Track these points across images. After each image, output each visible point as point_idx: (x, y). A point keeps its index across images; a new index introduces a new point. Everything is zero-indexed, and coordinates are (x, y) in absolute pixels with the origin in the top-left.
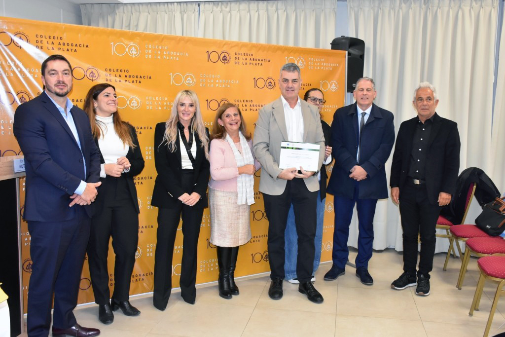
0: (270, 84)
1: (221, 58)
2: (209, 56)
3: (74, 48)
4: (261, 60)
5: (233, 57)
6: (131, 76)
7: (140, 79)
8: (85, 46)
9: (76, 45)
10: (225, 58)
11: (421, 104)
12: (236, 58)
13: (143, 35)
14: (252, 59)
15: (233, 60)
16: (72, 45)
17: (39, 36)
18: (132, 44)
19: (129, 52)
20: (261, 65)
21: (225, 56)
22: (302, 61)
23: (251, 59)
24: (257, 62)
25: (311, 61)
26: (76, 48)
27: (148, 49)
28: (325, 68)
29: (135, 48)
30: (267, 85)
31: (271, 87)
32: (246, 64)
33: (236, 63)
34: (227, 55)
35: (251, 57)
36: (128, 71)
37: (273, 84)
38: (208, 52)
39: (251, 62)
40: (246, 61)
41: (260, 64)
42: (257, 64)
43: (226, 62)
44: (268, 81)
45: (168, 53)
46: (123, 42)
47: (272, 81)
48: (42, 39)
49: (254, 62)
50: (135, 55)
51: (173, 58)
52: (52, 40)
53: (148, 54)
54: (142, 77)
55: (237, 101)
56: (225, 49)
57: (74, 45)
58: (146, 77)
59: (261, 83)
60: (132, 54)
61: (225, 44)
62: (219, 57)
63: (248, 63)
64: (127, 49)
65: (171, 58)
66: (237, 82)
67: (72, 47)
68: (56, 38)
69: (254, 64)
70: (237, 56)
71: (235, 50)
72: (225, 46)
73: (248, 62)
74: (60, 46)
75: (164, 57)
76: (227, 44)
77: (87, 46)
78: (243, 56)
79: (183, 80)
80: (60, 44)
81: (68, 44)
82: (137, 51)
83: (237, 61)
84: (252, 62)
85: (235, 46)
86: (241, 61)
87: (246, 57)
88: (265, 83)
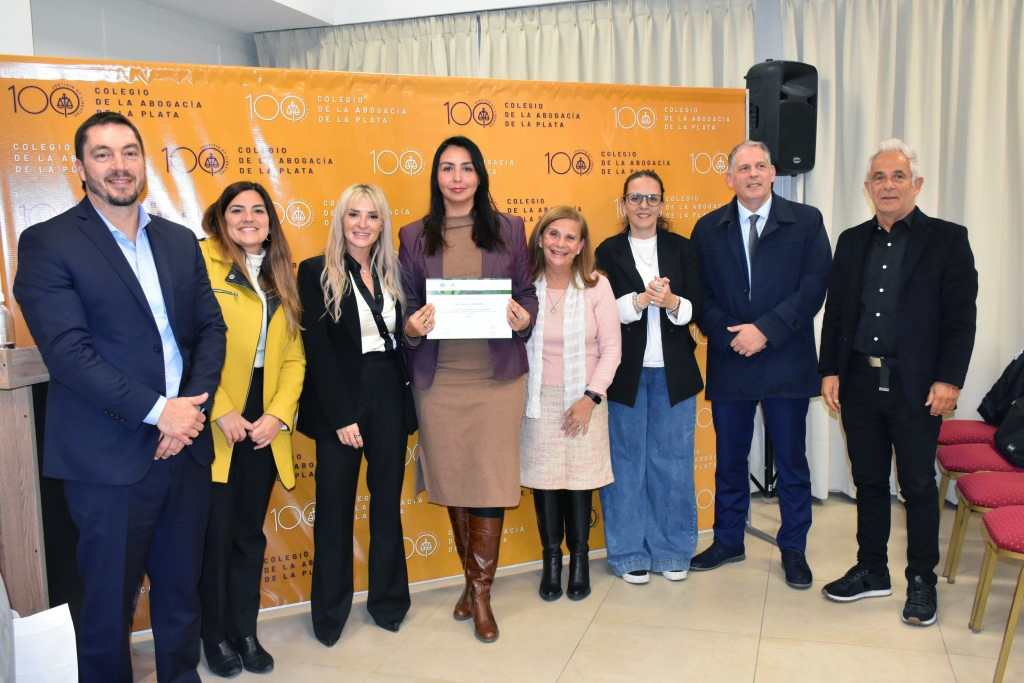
0: (581, 165)
1: (476, 115)
2: (450, 113)
3: (173, 109)
4: (560, 116)
5: (500, 111)
6: (293, 161)
7: (311, 166)
8: (195, 105)
9: (177, 104)
10: (484, 116)
11: (881, 186)
12: (507, 114)
13: (311, 77)
14: (541, 115)
15: (500, 119)
16: (169, 104)
17: (102, 91)
18: (288, 95)
19: (285, 113)
20: (562, 125)
21: (484, 111)
22: (649, 114)
23: (538, 116)
24: (553, 120)
25: (669, 114)
26: (177, 109)
27: (323, 103)
28: (701, 127)
29: (297, 103)
30: (575, 166)
31: (583, 171)
32: (529, 124)
33: (507, 124)
34: (487, 109)
35: (538, 110)
36: (284, 150)
37: (587, 166)
38: (447, 103)
39: (539, 120)
40: (529, 119)
41: (558, 125)
42: (553, 125)
43: (487, 122)
44: (577, 159)
45: (365, 110)
46: (270, 92)
47: (585, 159)
48: (107, 96)
49: (547, 121)
50: (296, 117)
51: (376, 120)
52: (128, 97)
53: (323, 113)
54: (315, 161)
55: (512, 201)
56: (483, 95)
57: (173, 104)
58: (322, 161)
59: (561, 163)
60: (290, 116)
61: (482, 88)
62: (472, 114)
63: (533, 124)
64: (280, 107)
65: (372, 120)
66: (512, 162)
67: (169, 109)
68: (136, 92)
69: (547, 124)
70: (510, 110)
71: (505, 97)
72: (484, 91)
73: (533, 120)
74: (144, 108)
75: (358, 119)
76: (485, 85)
77: (199, 105)
78: (522, 110)
79: (399, 162)
80: (143, 103)
81: (160, 104)
82: (301, 109)
83: (510, 119)
84: (541, 120)
85: (504, 89)
86: (517, 119)
87: (528, 110)
88: (571, 163)
